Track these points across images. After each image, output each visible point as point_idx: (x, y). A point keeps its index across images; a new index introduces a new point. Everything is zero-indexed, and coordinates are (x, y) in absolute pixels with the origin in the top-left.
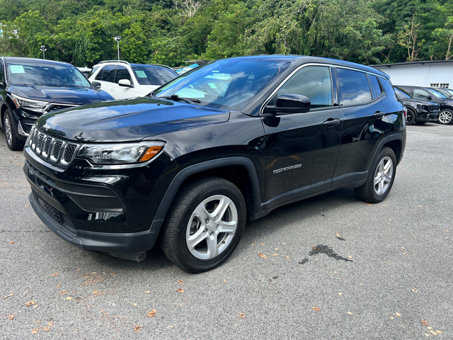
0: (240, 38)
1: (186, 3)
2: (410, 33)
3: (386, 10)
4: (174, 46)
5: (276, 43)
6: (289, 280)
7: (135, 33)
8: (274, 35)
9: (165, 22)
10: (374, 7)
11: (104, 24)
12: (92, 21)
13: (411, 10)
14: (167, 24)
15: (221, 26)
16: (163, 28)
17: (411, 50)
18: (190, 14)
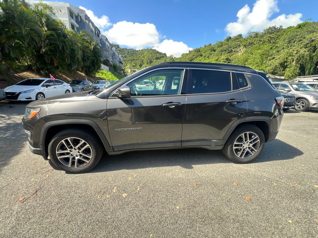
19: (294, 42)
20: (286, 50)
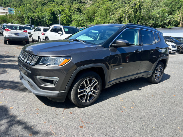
0: (108, 16)
1: (87, 1)
2: (180, 15)
3: (170, 5)
4: (81, 19)
5: (123, 18)
6: (135, 112)
7: (66, 13)
8: (122, 15)
9: (78, 9)
10: (164, 4)
11: (54, 10)
13: (180, 6)
17: (180, 22)
19: (125, 3)
20: (121, 9)
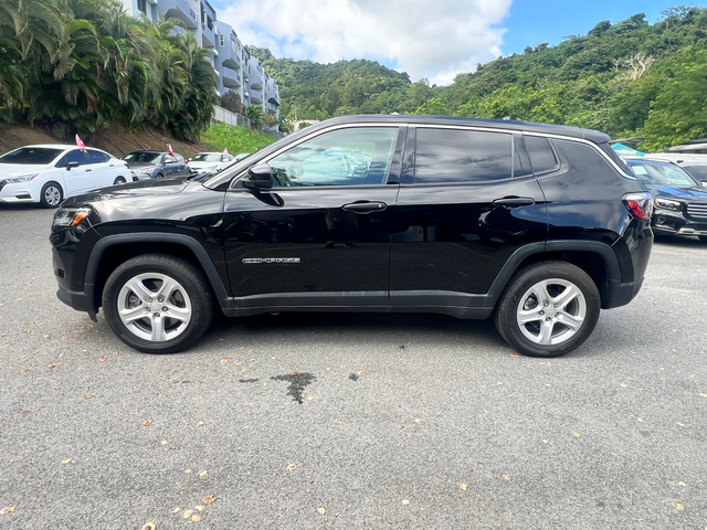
12: (494, 102)
14: (596, 93)
15: (677, 86)
16: (589, 99)
18: (634, 74)
